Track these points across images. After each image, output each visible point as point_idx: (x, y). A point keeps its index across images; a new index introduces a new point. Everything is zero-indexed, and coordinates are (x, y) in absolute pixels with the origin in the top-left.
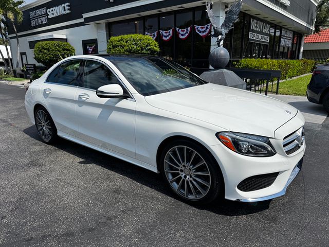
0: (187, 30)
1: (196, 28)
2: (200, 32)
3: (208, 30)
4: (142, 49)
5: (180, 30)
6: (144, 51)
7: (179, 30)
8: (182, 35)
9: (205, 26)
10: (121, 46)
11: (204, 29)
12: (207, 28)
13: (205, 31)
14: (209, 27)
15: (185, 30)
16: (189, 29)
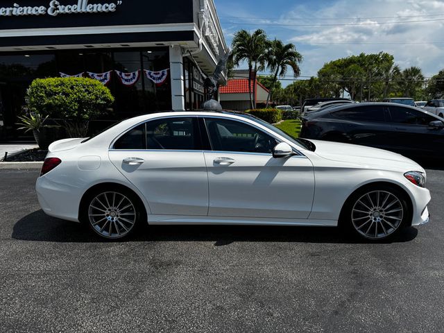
0: (134, 74)
1: (147, 73)
2: (154, 79)
3: (164, 77)
4: (97, 98)
5: (123, 74)
6: (99, 101)
7: (121, 74)
8: (126, 80)
9: (161, 72)
10: (64, 93)
11: (159, 76)
12: (163, 74)
13: (160, 78)
14: (166, 73)
15: (132, 74)
16: (137, 73)
